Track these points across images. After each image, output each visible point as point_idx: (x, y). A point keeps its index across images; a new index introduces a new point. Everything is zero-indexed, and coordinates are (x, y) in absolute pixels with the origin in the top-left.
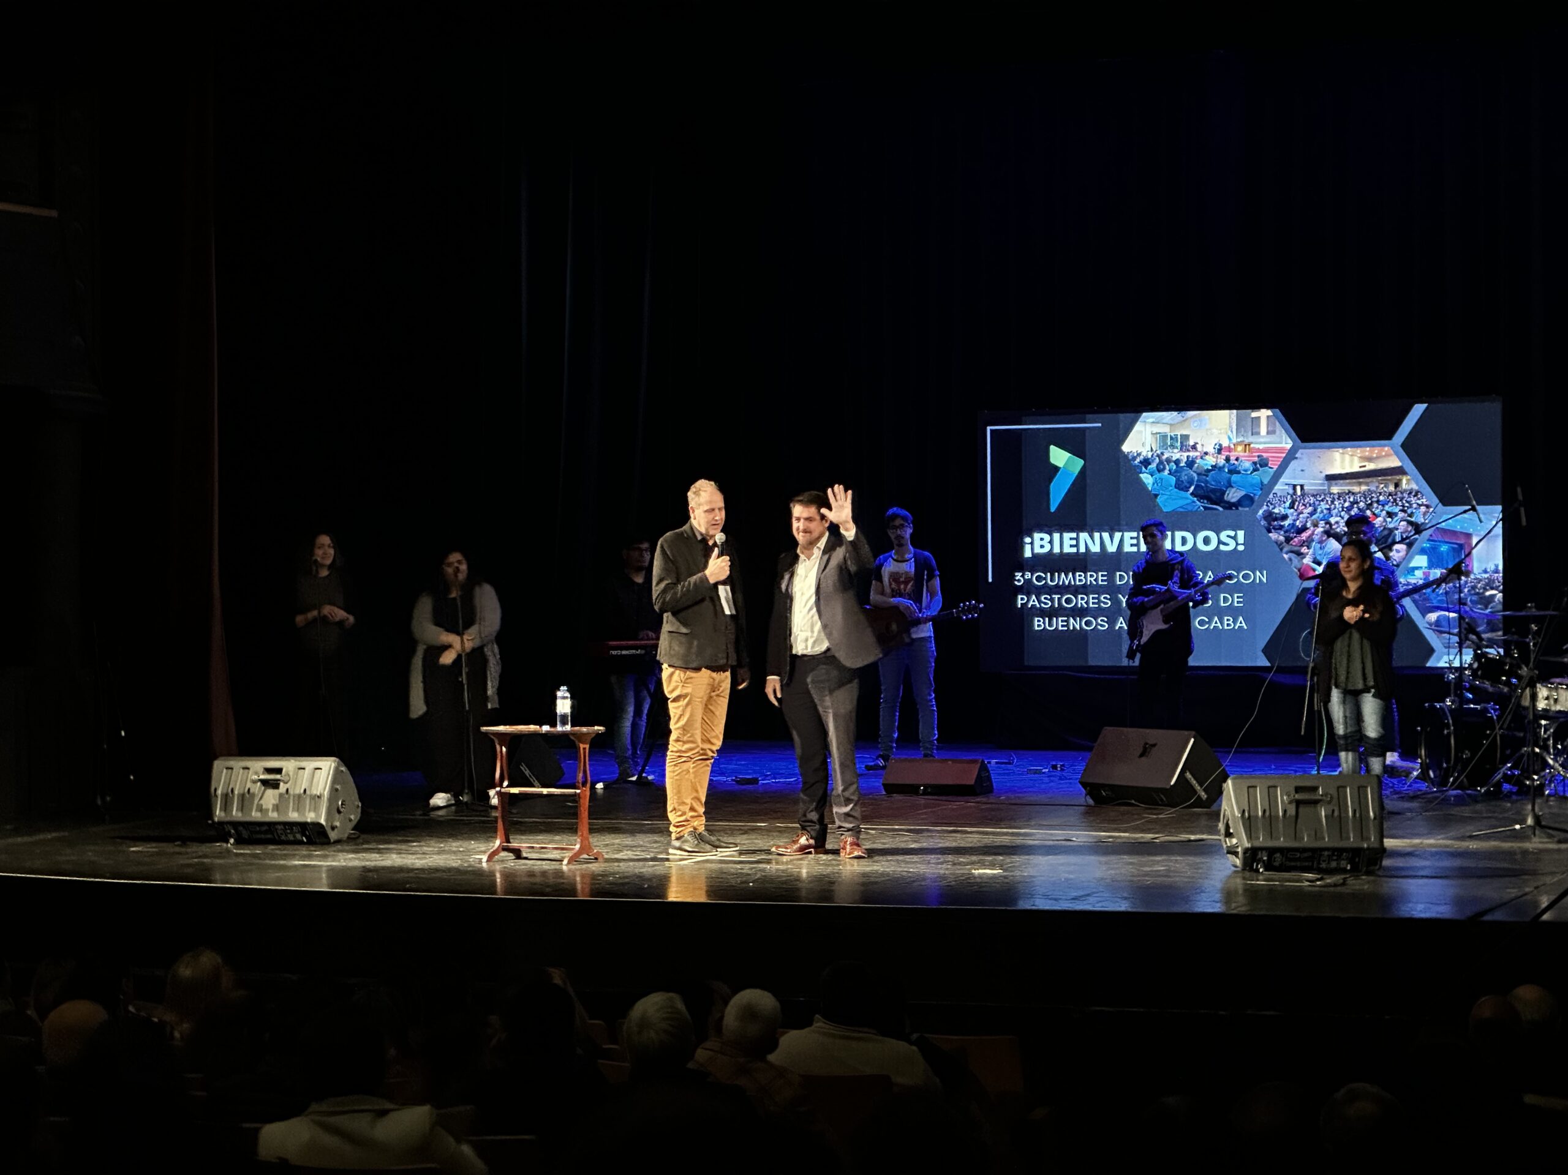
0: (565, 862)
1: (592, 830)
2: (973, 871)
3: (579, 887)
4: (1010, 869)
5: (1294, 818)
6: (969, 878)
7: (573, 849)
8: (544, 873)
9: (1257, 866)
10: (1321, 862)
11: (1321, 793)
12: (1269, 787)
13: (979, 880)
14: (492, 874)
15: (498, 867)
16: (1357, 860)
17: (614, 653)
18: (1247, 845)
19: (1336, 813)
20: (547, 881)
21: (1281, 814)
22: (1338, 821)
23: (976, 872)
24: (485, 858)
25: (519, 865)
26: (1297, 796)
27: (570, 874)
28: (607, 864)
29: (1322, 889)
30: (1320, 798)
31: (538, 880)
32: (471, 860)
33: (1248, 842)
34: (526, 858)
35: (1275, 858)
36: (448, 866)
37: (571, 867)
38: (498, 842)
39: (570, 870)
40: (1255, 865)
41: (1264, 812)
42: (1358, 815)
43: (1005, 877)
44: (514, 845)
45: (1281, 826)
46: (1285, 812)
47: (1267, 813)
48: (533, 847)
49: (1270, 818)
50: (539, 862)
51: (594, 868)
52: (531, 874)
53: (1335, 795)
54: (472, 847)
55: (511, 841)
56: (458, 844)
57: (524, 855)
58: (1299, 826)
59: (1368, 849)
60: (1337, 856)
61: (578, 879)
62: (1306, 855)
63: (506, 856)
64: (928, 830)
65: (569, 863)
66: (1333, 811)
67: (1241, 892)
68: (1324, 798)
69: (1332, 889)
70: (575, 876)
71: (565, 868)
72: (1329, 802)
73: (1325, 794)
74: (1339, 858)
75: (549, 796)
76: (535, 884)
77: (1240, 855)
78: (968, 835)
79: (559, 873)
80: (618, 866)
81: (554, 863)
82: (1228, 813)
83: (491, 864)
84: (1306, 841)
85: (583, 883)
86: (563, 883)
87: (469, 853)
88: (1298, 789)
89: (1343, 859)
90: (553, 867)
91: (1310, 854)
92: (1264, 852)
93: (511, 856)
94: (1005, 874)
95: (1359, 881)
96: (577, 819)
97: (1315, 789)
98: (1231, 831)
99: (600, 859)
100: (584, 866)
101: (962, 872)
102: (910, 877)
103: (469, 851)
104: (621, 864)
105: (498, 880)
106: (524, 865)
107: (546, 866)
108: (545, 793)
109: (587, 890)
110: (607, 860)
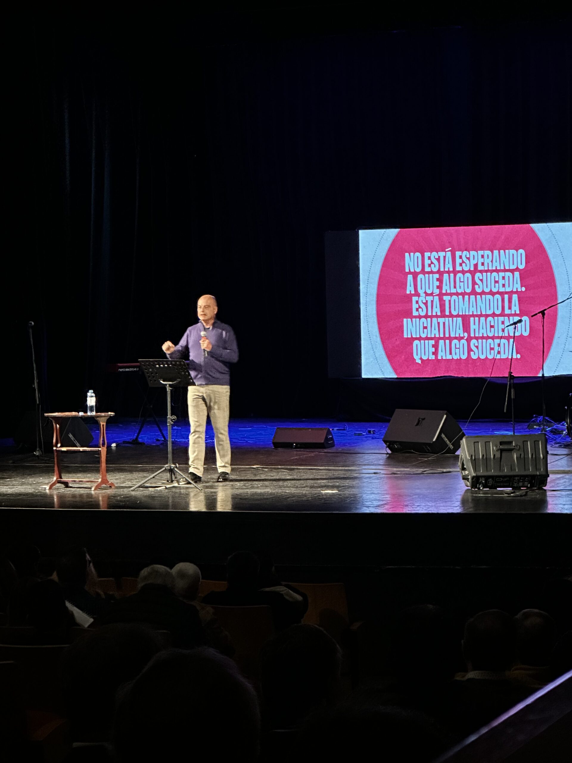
0: (93, 489)
1: (108, 470)
2: (322, 492)
3: (101, 503)
4: (342, 490)
5: (499, 460)
6: (319, 495)
7: (98, 481)
8: (81, 496)
9: (479, 486)
10: (514, 483)
11: (514, 445)
13: (325, 497)
14: (51, 496)
15: (55, 492)
16: (533, 482)
17: (121, 370)
18: (474, 474)
19: (522, 456)
20: (82, 500)
21: (492, 457)
22: (523, 460)
23: (323, 492)
24: (48, 487)
25: (67, 491)
26: (501, 447)
27: (96, 496)
28: (116, 490)
29: (514, 498)
31: (78, 499)
32: (40, 488)
33: (474, 473)
34: (71, 487)
35: (489, 481)
36: (27, 492)
37: (96, 491)
38: (55, 479)
39: (96, 494)
41: (483, 456)
42: (534, 456)
43: (340, 495)
44: (65, 479)
45: (492, 464)
46: (494, 456)
47: (485, 457)
48: (75, 481)
49: (486, 459)
50: (78, 489)
51: (109, 492)
52: (74, 496)
53: (522, 446)
54: (40, 481)
55: (63, 477)
56: (33, 479)
57: (70, 485)
58: (502, 463)
59: (539, 475)
60: (522, 479)
61: (100, 498)
62: (506, 479)
63: (60, 486)
64: (297, 469)
65: (95, 490)
67: (470, 500)
68: (515, 447)
69: (519, 498)
70: (98, 497)
71: (93, 492)
72: (519, 450)
73: (516, 445)
74: (524, 481)
75: (84, 452)
76: (76, 502)
77: (470, 480)
78: (320, 471)
79: (89, 496)
80: (123, 491)
81: (87, 489)
82: (463, 457)
83: (52, 490)
84: (506, 471)
85: (103, 501)
86: (91, 501)
87: (39, 485)
88: (501, 443)
89: (526, 481)
90: (86, 492)
91: (508, 478)
92: (483, 478)
93: (63, 486)
94: (339, 493)
95: (534, 493)
96: (99, 464)
97: (511, 443)
98: (465, 467)
99: (113, 487)
100: (104, 491)
101: (315, 492)
102: (286, 495)
103: (38, 483)
104: (125, 490)
105: (55, 500)
106: (69, 491)
107: (82, 491)
108: (81, 450)
109: (106, 505)
110: (117, 488)
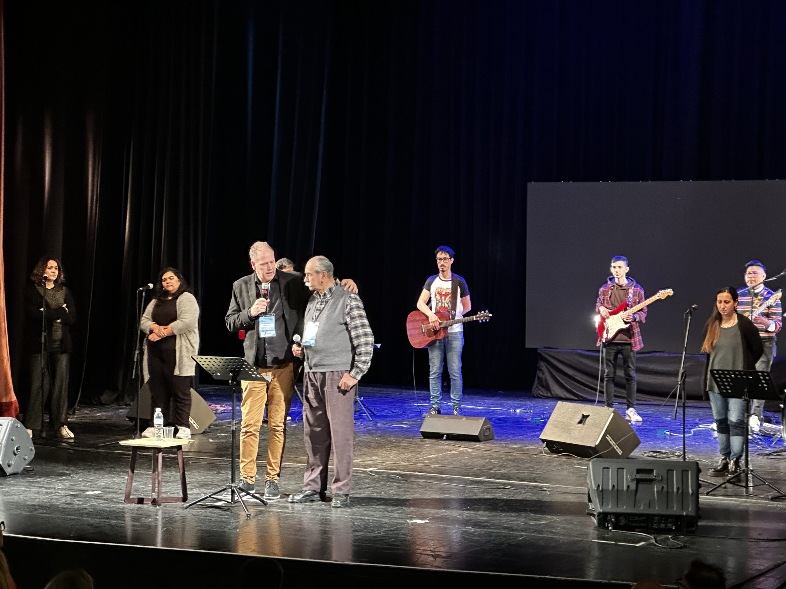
5: (634, 492)
6: (404, 526)
10: (653, 525)
11: (655, 474)
12: (618, 469)
13: (411, 528)
18: (601, 511)
19: (665, 489)
21: (625, 488)
22: (666, 495)
26: (638, 476)
30: (654, 478)
33: (600, 508)
35: (620, 520)
40: (606, 523)
41: (614, 486)
45: (625, 497)
46: (628, 487)
47: (616, 488)
49: (617, 492)
53: (665, 476)
58: (637, 497)
59: (687, 516)
60: (665, 520)
62: (642, 518)
66: (663, 488)
68: (657, 478)
72: (661, 481)
73: (658, 475)
74: (666, 522)
77: (596, 516)
82: (589, 486)
84: (642, 509)
88: (639, 471)
89: (669, 523)
91: (645, 518)
92: (612, 516)
97: (651, 471)
98: (591, 498)
